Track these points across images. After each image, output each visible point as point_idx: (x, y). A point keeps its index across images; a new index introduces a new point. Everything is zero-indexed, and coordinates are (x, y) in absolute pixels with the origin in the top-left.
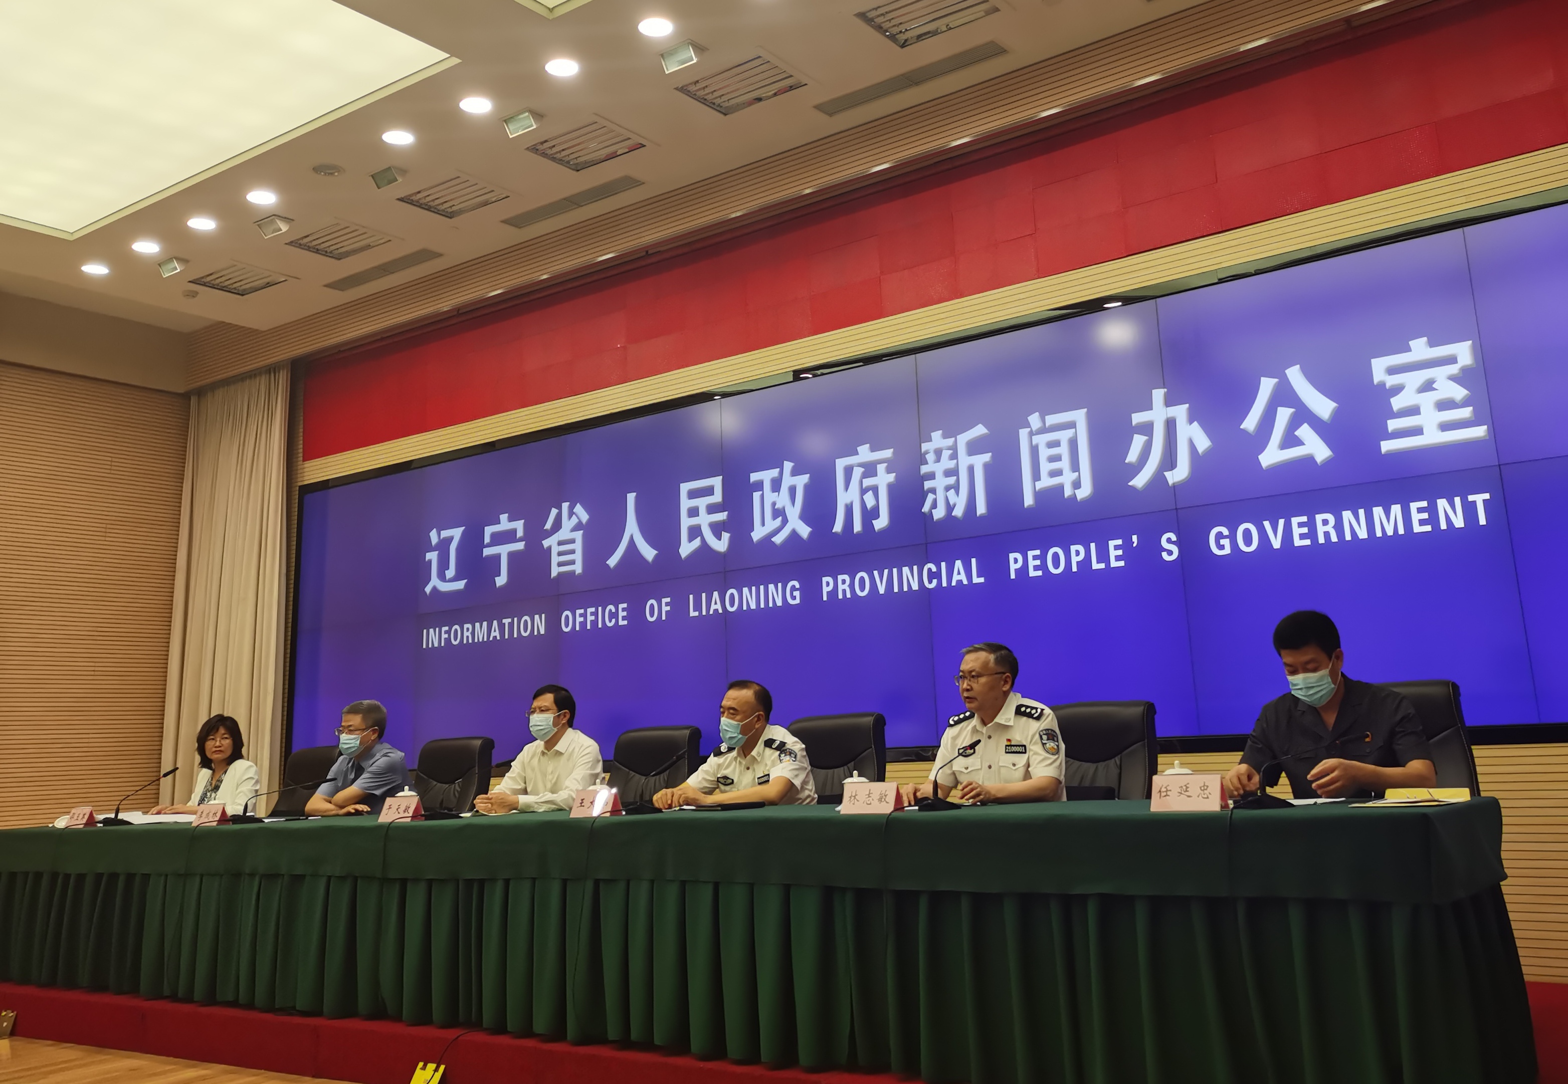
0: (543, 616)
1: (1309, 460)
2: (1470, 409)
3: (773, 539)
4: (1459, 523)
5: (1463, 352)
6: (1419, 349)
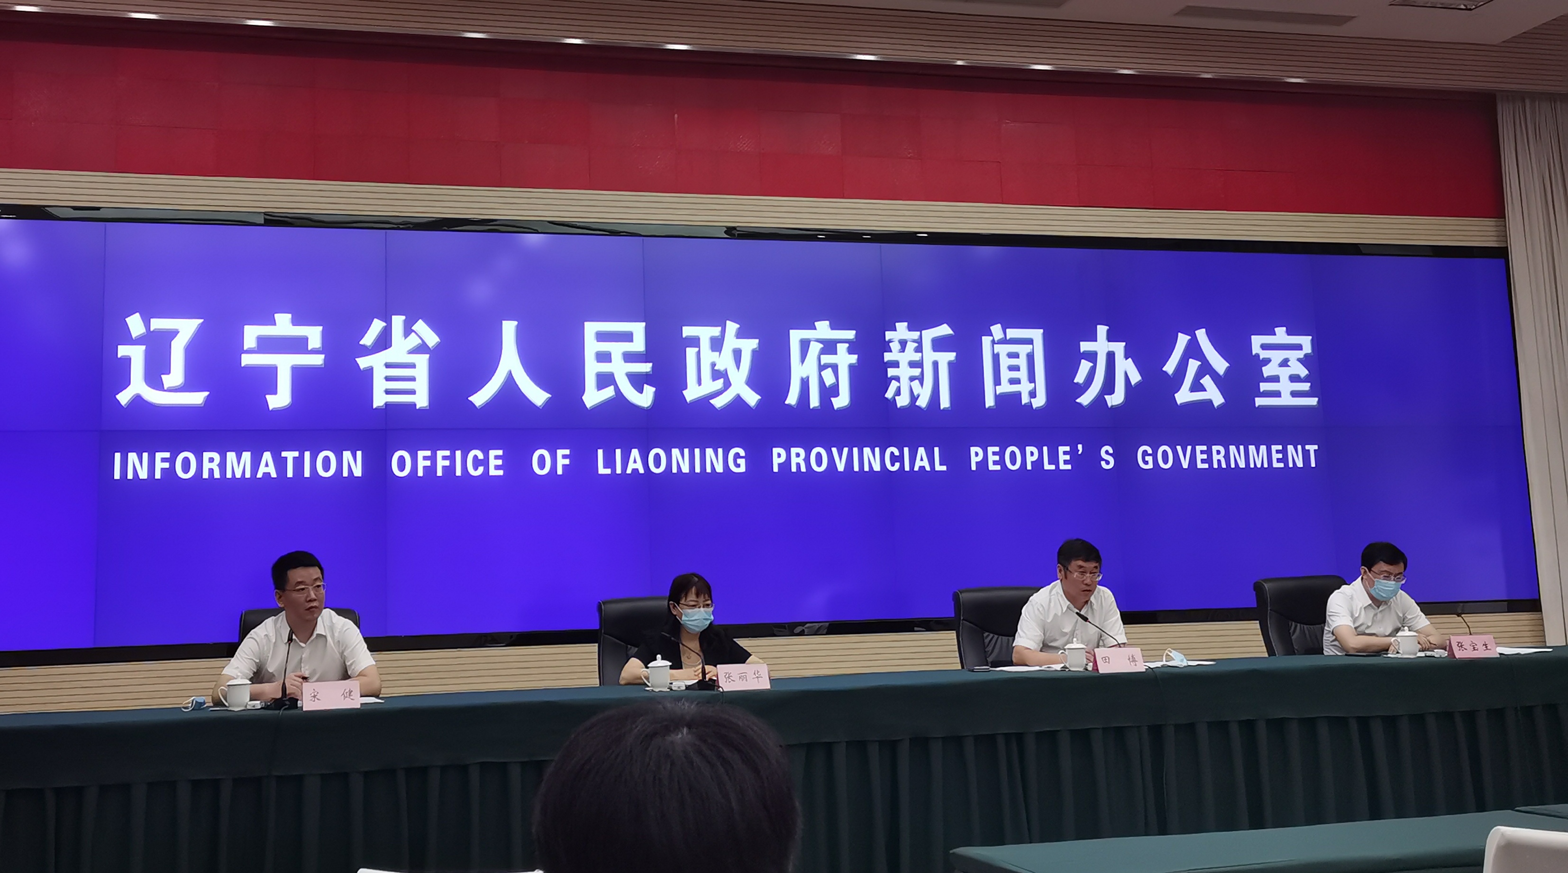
0: (359, 454)
1: (1210, 402)
2: (1309, 384)
3: (712, 401)
4: (1300, 464)
5: (1306, 342)
6: (1281, 335)
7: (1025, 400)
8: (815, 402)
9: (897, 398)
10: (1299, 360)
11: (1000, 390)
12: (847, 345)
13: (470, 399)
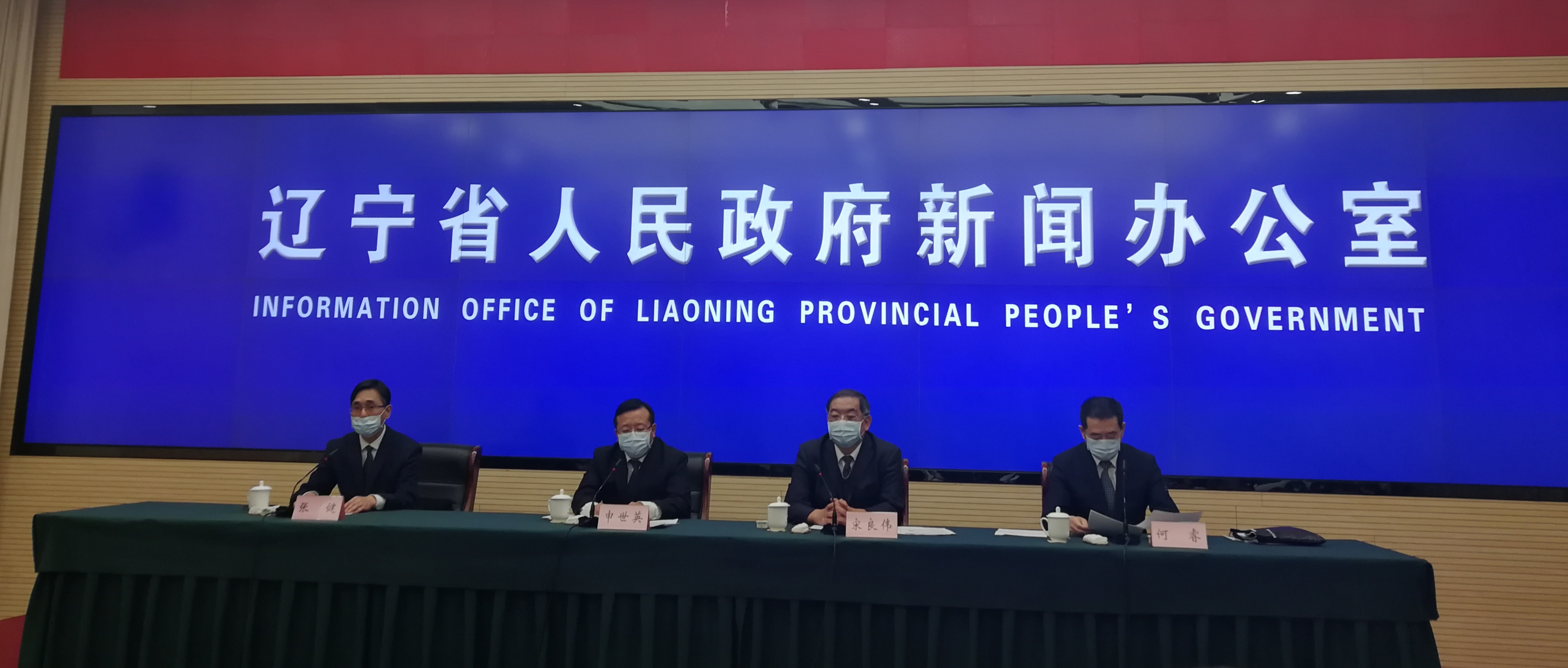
0: (437, 300)
1: (1287, 263)
2: (1415, 242)
3: (745, 258)
4: (1400, 328)
5: (1414, 198)
6: (1381, 190)
7: (1069, 258)
8: (845, 258)
9: (929, 255)
10: (1404, 217)
11: (1041, 248)
12: (880, 205)
13: (531, 254)
